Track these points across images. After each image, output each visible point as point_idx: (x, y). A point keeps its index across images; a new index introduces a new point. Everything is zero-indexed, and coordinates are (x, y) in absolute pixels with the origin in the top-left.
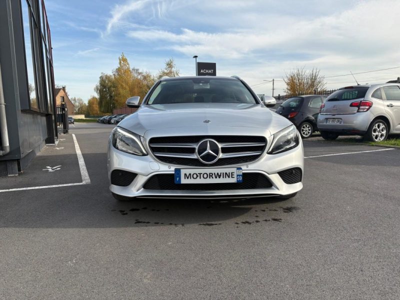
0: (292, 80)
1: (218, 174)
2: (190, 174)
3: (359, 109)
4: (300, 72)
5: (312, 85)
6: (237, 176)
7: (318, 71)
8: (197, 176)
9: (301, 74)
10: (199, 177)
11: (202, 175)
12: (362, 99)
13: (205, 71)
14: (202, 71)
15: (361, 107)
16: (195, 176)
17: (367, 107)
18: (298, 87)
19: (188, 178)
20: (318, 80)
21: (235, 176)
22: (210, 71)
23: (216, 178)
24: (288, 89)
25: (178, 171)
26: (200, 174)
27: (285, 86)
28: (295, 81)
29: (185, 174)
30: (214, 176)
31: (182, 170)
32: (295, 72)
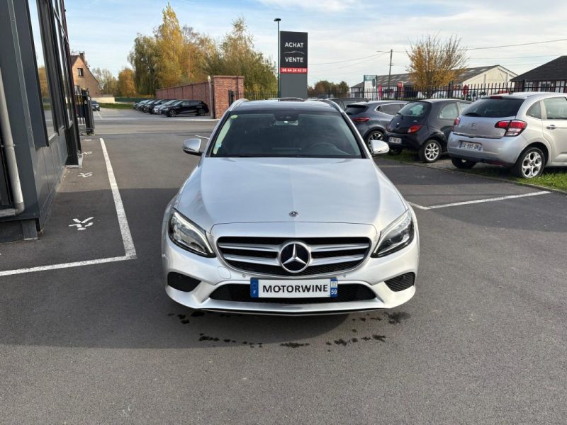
0: (419, 53)
1: (306, 286)
2: (270, 287)
3: (507, 131)
4: (432, 41)
5: (449, 61)
6: (331, 289)
7: (458, 39)
8: (280, 289)
9: (432, 44)
10: (281, 291)
11: (285, 288)
12: (513, 118)
13: (291, 45)
14: (287, 45)
15: (511, 130)
16: (277, 289)
17: (519, 130)
18: (427, 64)
19: (267, 291)
20: (457, 53)
21: (328, 289)
22: (299, 45)
23: (304, 291)
24: (412, 66)
25: (254, 281)
26: (283, 287)
27: (409, 62)
28: (423, 54)
29: (264, 287)
30: (301, 289)
31: (260, 281)
32: (425, 40)
